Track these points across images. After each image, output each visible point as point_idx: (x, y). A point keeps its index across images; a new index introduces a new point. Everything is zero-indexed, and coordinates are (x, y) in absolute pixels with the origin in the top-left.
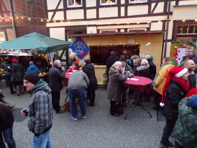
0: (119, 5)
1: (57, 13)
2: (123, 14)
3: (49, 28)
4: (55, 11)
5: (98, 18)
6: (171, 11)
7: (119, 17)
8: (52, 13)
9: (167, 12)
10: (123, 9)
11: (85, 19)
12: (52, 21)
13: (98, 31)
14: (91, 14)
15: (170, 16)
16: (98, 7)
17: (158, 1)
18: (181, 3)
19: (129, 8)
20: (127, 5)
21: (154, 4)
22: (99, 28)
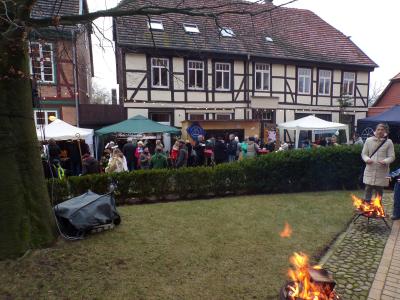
0: (206, 91)
1: (139, 92)
2: (210, 99)
3: (126, 108)
4: (136, 90)
5: (186, 102)
6: (250, 100)
7: (207, 101)
8: (133, 92)
9: (247, 101)
10: (210, 95)
11: (173, 101)
12: (131, 101)
13: (187, 114)
14: (179, 97)
15: (249, 104)
16: (186, 91)
17: (239, 91)
18: (256, 94)
19: (216, 94)
20: (213, 91)
21: (236, 93)
22: (188, 111)
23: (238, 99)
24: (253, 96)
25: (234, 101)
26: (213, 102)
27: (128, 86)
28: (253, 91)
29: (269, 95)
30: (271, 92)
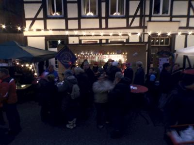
0: (100, 17)
1: (36, 22)
2: (104, 26)
3: (26, 37)
5: (79, 29)
6: (146, 25)
7: (101, 28)
9: (142, 26)
10: (104, 21)
11: (67, 29)
12: (30, 30)
13: (80, 41)
14: (73, 24)
15: (145, 30)
16: (80, 18)
17: (134, 17)
18: (153, 19)
19: (110, 20)
20: (107, 18)
21: (130, 19)
22: (81, 38)
23: (133, 25)
24: (150, 21)
25: (128, 27)
26: (107, 28)
27: (27, 17)
28: (150, 16)
30: (171, 16)
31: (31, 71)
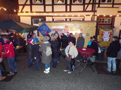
0: (66, 4)
1: (26, 7)
2: (68, 10)
3: (19, 16)
5: (53, 12)
6: (96, 10)
7: (66, 11)
9: (94, 11)
10: (68, 7)
11: (45, 12)
12: (22, 12)
13: (53, 19)
14: (49, 9)
15: (95, 13)
16: (53, 5)
17: (88, 4)
18: (101, 6)
19: (72, 6)
20: (71, 4)
21: (86, 6)
22: (54, 18)
23: (87, 10)
24: (99, 7)
27: (20, 3)
28: (99, 4)
29: (111, 6)
30: (113, 4)
31: (22, 37)
